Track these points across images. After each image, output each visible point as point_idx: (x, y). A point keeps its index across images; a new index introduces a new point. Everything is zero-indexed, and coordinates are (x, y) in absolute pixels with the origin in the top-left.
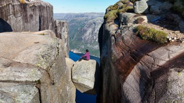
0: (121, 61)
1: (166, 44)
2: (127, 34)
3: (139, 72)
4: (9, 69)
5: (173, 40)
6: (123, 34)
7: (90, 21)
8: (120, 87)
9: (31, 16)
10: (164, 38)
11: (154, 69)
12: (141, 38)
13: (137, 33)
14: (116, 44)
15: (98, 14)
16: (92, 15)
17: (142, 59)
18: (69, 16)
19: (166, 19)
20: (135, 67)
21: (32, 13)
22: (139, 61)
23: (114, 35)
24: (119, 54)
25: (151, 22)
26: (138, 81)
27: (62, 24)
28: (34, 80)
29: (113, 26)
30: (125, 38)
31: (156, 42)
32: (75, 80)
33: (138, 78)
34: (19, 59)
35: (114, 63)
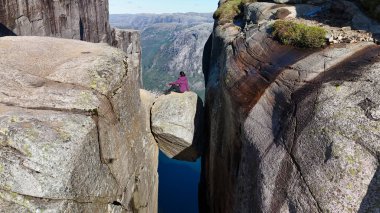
0: (243, 84)
1: (323, 47)
2: (256, 37)
3: (272, 97)
4: (42, 89)
5: (335, 41)
6: (248, 39)
7: (187, 30)
8: (240, 129)
9: (63, 19)
10: (320, 38)
11: (297, 88)
12: (281, 43)
13: (274, 33)
14: (235, 57)
15: (202, 15)
16: (190, 17)
17: (280, 76)
18: (141, 19)
19: (332, 10)
20: (267, 91)
21: (65, 13)
22: (273, 80)
23: (231, 43)
24: (239, 73)
25: (303, 17)
26: (271, 112)
27: (127, 37)
28: (87, 109)
29: (231, 28)
30: (252, 45)
31: (307, 47)
32: (157, 128)
33: (270, 108)
34: (57, 76)
35: (229, 90)
